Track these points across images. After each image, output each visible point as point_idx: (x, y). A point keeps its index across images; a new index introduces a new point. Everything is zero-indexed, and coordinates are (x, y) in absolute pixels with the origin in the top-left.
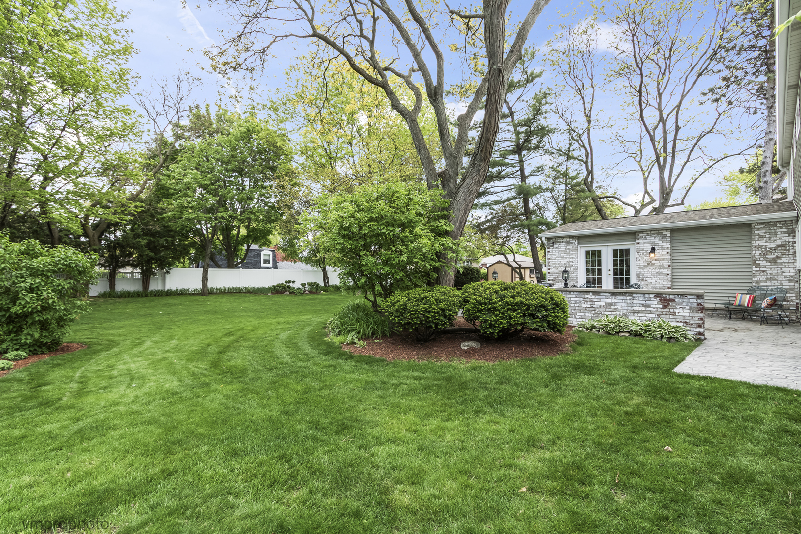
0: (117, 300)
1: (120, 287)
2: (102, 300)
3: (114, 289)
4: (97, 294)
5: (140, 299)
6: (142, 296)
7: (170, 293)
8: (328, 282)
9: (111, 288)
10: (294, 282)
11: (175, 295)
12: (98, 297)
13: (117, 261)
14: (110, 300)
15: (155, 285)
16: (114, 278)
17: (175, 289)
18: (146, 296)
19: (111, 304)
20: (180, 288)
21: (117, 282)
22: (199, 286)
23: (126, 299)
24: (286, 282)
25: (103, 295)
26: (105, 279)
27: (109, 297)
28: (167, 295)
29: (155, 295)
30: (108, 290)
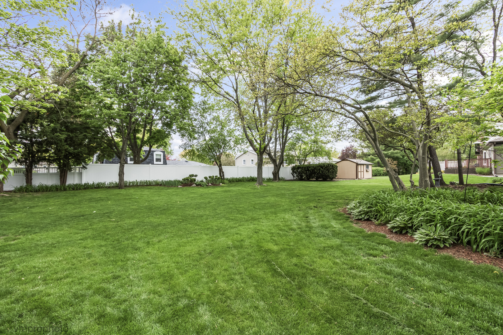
0: (36, 195)
1: (36, 182)
2: (18, 195)
3: (31, 183)
4: (13, 189)
5: (59, 194)
6: (61, 190)
7: (87, 187)
8: (223, 175)
9: (27, 182)
10: (196, 176)
11: (92, 188)
12: (14, 191)
13: (33, 156)
14: (28, 195)
15: (72, 180)
16: (31, 172)
17: (92, 183)
18: (65, 190)
19: (29, 199)
20: (96, 182)
21: (33, 177)
22: (115, 179)
23: (44, 193)
24: (190, 176)
25: (20, 190)
26: (22, 174)
27: (26, 191)
28: (85, 189)
29: (73, 189)
30: (25, 184)
